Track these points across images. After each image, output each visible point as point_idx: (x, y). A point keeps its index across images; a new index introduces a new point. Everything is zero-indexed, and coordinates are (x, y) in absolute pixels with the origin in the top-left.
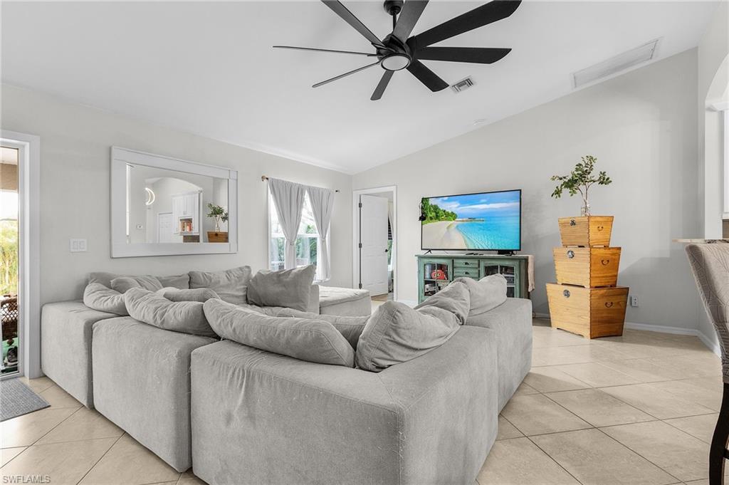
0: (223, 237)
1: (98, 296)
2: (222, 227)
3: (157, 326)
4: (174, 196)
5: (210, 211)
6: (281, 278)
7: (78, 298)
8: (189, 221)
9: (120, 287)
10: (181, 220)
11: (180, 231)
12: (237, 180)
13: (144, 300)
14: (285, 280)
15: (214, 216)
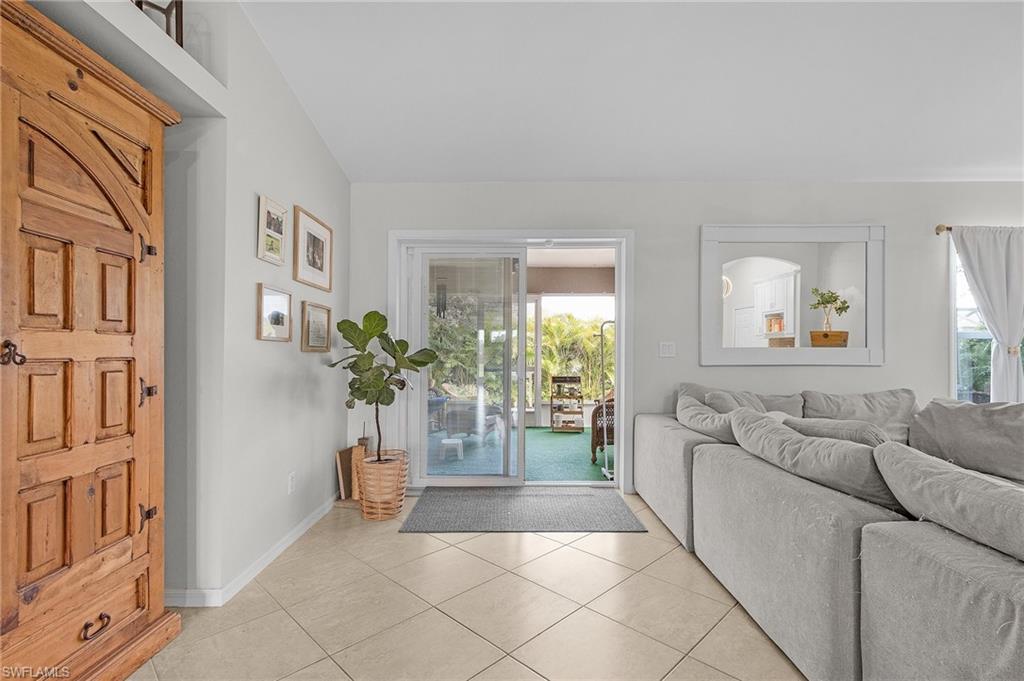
0: (839, 340)
1: (694, 413)
2: (836, 323)
3: (786, 468)
4: (756, 283)
5: (816, 299)
6: (996, 417)
7: (671, 412)
8: (779, 317)
9: (716, 405)
10: (766, 316)
11: (765, 332)
12: (884, 241)
13: (760, 426)
14: (1007, 423)
15: (821, 307)
